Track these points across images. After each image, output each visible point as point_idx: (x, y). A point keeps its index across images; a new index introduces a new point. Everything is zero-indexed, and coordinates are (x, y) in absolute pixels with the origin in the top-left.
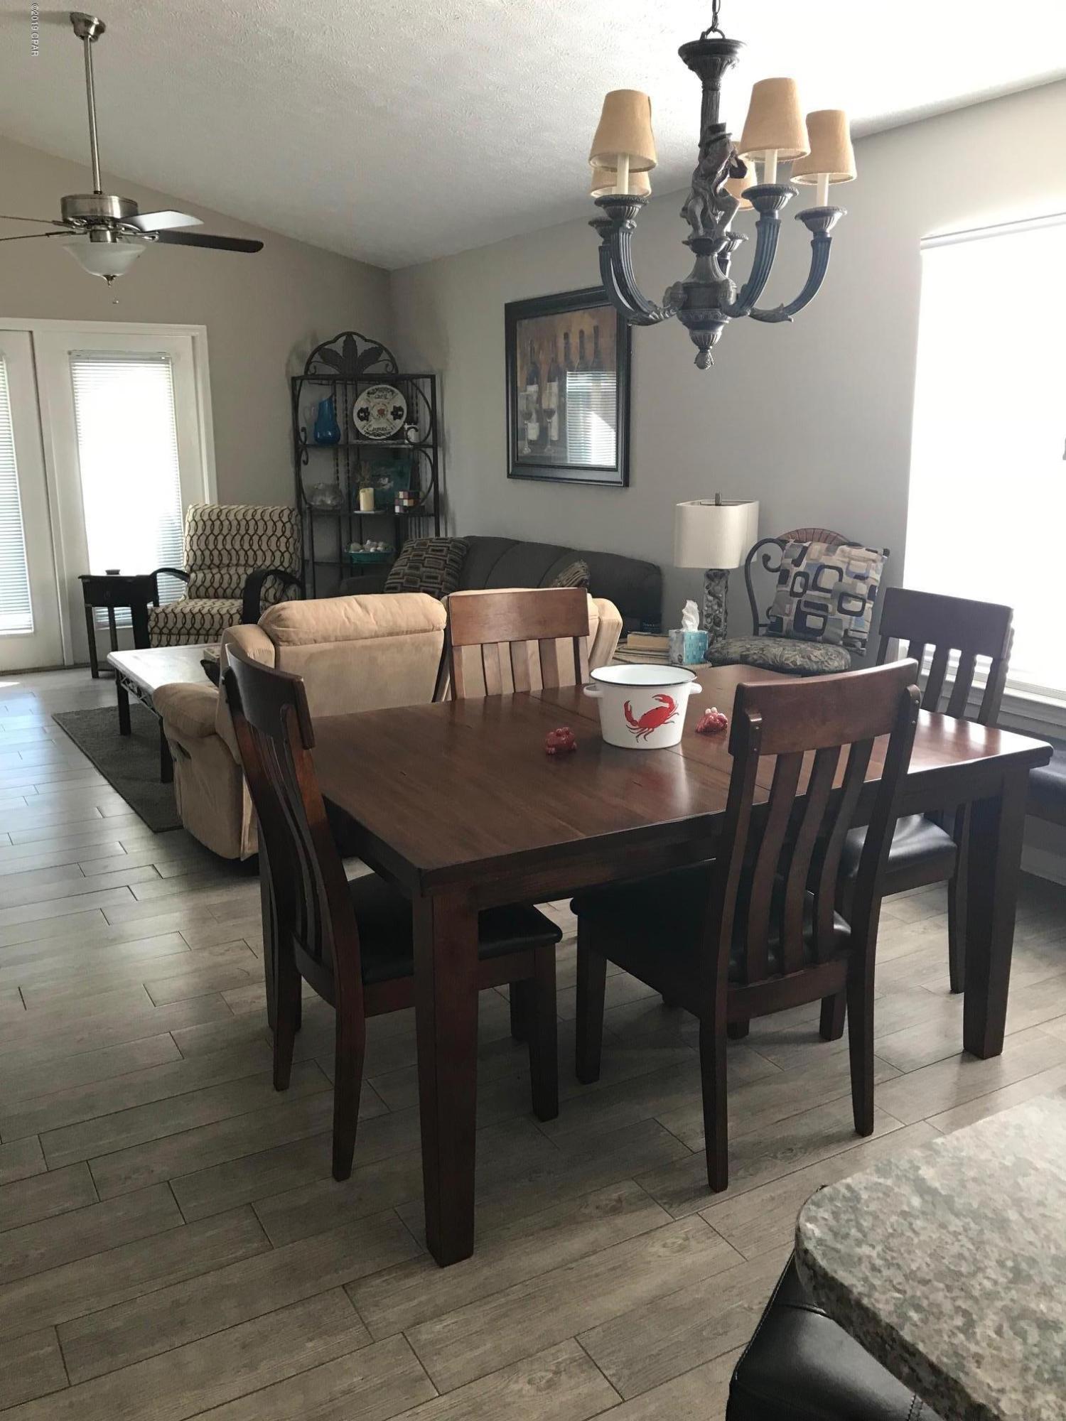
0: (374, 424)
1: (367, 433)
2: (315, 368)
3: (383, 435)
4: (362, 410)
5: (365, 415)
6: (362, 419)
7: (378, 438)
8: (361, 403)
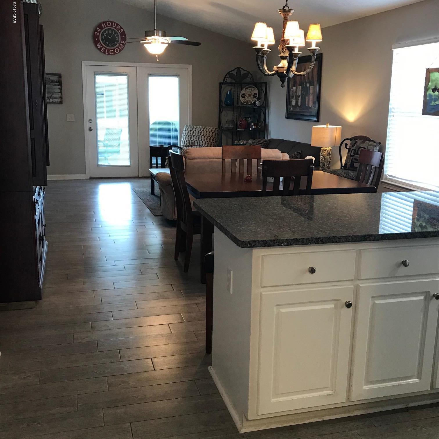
0: (247, 99)
1: (244, 102)
2: (227, 79)
3: (249, 103)
4: (243, 94)
5: (244, 96)
6: (243, 97)
7: (247, 104)
8: (243, 92)
